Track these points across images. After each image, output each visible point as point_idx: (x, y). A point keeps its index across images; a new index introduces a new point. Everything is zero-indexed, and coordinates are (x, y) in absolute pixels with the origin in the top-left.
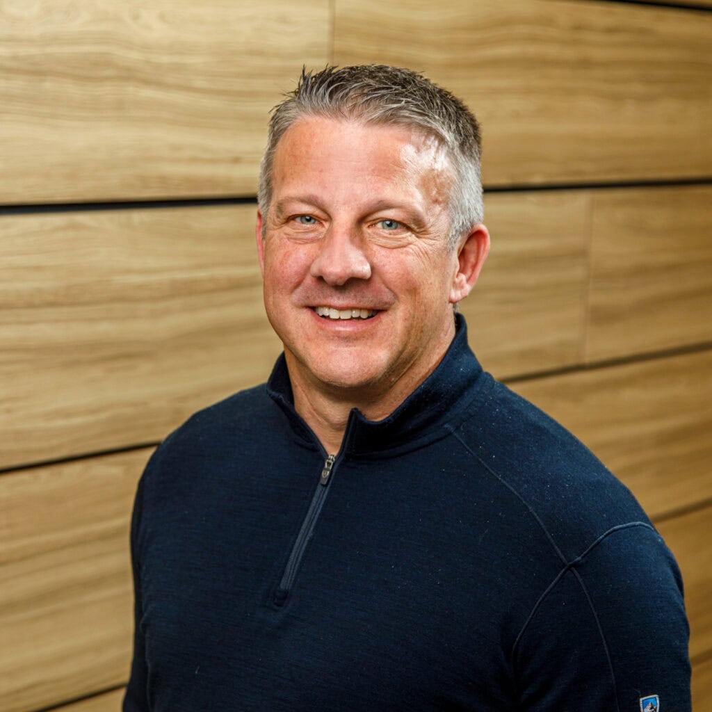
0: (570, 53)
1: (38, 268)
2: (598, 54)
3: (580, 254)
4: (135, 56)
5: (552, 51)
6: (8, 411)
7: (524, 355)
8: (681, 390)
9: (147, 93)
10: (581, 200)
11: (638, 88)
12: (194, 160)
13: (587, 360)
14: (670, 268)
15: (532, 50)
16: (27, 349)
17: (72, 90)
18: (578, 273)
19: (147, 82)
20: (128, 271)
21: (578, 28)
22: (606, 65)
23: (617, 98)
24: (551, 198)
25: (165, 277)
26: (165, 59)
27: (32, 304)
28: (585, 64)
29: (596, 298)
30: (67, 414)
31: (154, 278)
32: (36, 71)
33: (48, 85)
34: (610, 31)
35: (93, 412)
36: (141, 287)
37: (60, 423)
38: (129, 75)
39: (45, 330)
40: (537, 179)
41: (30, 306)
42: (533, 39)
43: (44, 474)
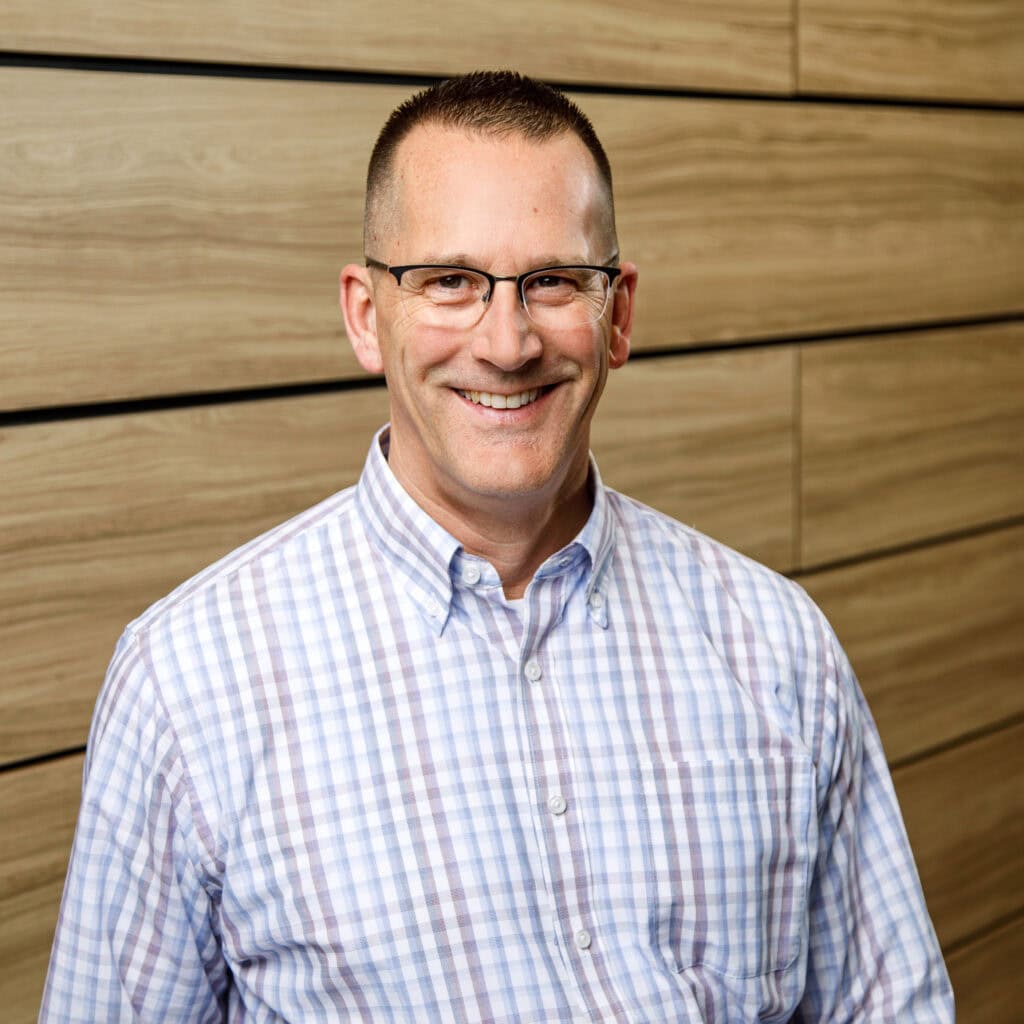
0: (760, 171)
1: (88, 489)
2: (797, 170)
4: (202, 207)
5: (738, 169)
6: (60, 677)
8: (925, 594)
9: (218, 253)
10: (786, 356)
11: (851, 211)
12: (284, 337)
14: (904, 439)
15: (711, 169)
16: (81, 596)
17: (124, 256)
18: (786, 452)
19: (219, 240)
20: (209, 486)
21: (770, 138)
22: (806, 183)
23: (824, 225)
24: (746, 358)
25: (256, 490)
26: (241, 209)
27: (84, 536)
28: (781, 183)
31: (244, 492)
32: (74, 233)
34: (811, 139)
36: (225, 505)
38: (197, 232)
39: (103, 568)
40: (728, 336)
41: (82, 538)
42: (713, 156)
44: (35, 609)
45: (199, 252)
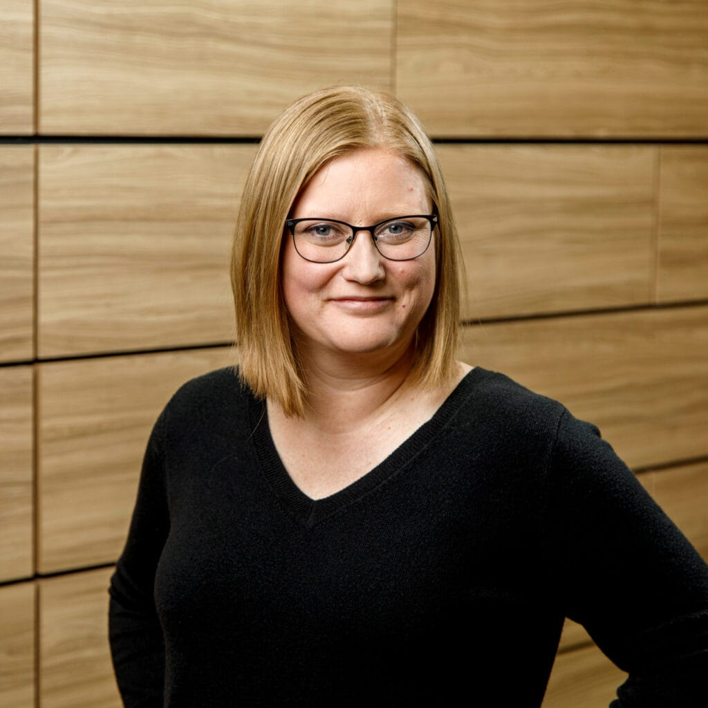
0: (631, 21)
1: (132, 189)
3: (650, 202)
4: (214, 16)
5: (614, 18)
7: (592, 291)
9: (225, 47)
10: (649, 152)
13: (658, 300)
15: (593, 17)
17: (159, 43)
18: (647, 219)
19: (225, 38)
20: (211, 195)
22: (669, 32)
23: (685, 63)
24: (616, 151)
26: (242, 19)
27: (128, 218)
28: (647, 31)
29: (665, 244)
30: (159, 311)
32: (129, 26)
33: (139, 39)
35: (181, 311)
36: (221, 209)
37: (152, 319)
38: (209, 32)
39: (138, 240)
40: (602, 133)
41: (125, 219)
43: (139, 360)
44: (94, 260)
45: (211, 45)
